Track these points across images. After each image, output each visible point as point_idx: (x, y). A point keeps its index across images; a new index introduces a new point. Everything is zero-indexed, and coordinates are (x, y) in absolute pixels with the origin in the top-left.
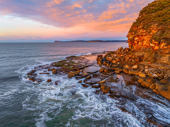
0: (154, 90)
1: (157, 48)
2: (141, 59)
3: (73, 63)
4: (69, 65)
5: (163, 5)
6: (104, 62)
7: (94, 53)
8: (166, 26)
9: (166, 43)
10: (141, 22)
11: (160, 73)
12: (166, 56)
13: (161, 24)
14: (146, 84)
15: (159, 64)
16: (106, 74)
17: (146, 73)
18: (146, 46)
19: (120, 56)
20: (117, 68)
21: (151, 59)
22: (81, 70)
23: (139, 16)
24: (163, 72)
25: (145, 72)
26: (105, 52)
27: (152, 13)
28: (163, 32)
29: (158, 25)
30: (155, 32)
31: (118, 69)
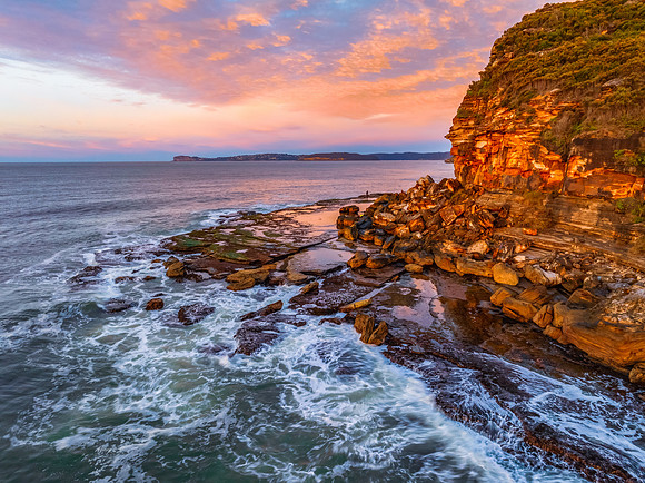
0: (549, 331)
1: (556, 176)
2: (499, 218)
3: (249, 236)
4: (232, 246)
5: (574, 22)
6: (366, 232)
7: (328, 201)
8: (588, 95)
9: (589, 158)
10: (497, 81)
11: (568, 269)
12: (588, 207)
13: (571, 89)
14: (521, 307)
15: (566, 236)
16: (375, 278)
17: (519, 270)
18: (516, 172)
19: (423, 208)
20: (413, 254)
21: (538, 216)
22: (279, 265)
23: (493, 60)
24: (578, 266)
25: (514, 265)
26: (368, 196)
27: (536, 49)
28: (579, 118)
29: (557, 93)
30: (549, 118)
31: (416, 258)
